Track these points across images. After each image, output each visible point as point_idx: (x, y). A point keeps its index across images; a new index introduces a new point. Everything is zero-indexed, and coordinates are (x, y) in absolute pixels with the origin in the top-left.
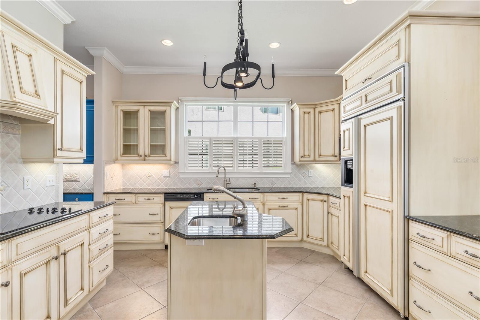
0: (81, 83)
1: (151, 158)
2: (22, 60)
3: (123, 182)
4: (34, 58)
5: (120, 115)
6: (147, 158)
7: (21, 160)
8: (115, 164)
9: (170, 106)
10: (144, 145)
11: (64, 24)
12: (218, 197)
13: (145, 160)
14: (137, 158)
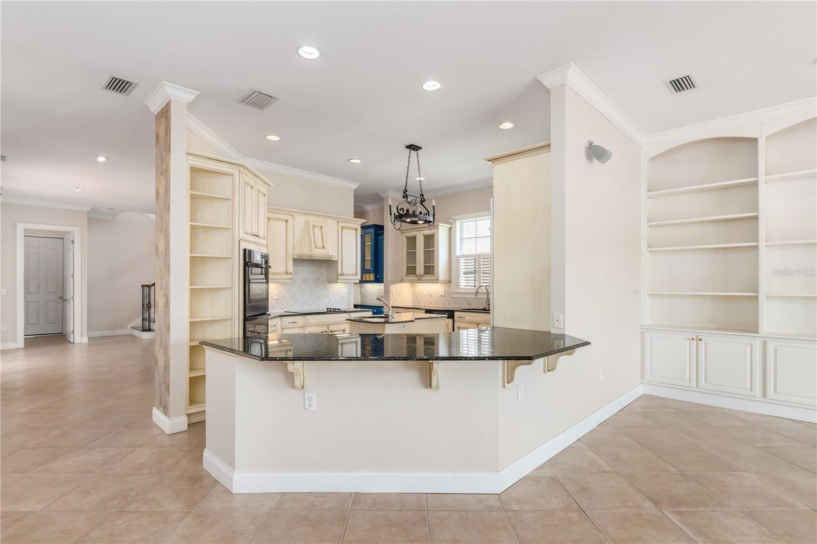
0: (356, 230)
1: (424, 278)
2: (317, 230)
3: (413, 299)
4: (323, 228)
5: (405, 240)
6: (422, 278)
7: (327, 281)
8: (403, 284)
9: (438, 229)
10: (420, 269)
11: (353, 189)
12: (464, 316)
13: (420, 280)
14: (415, 278)
